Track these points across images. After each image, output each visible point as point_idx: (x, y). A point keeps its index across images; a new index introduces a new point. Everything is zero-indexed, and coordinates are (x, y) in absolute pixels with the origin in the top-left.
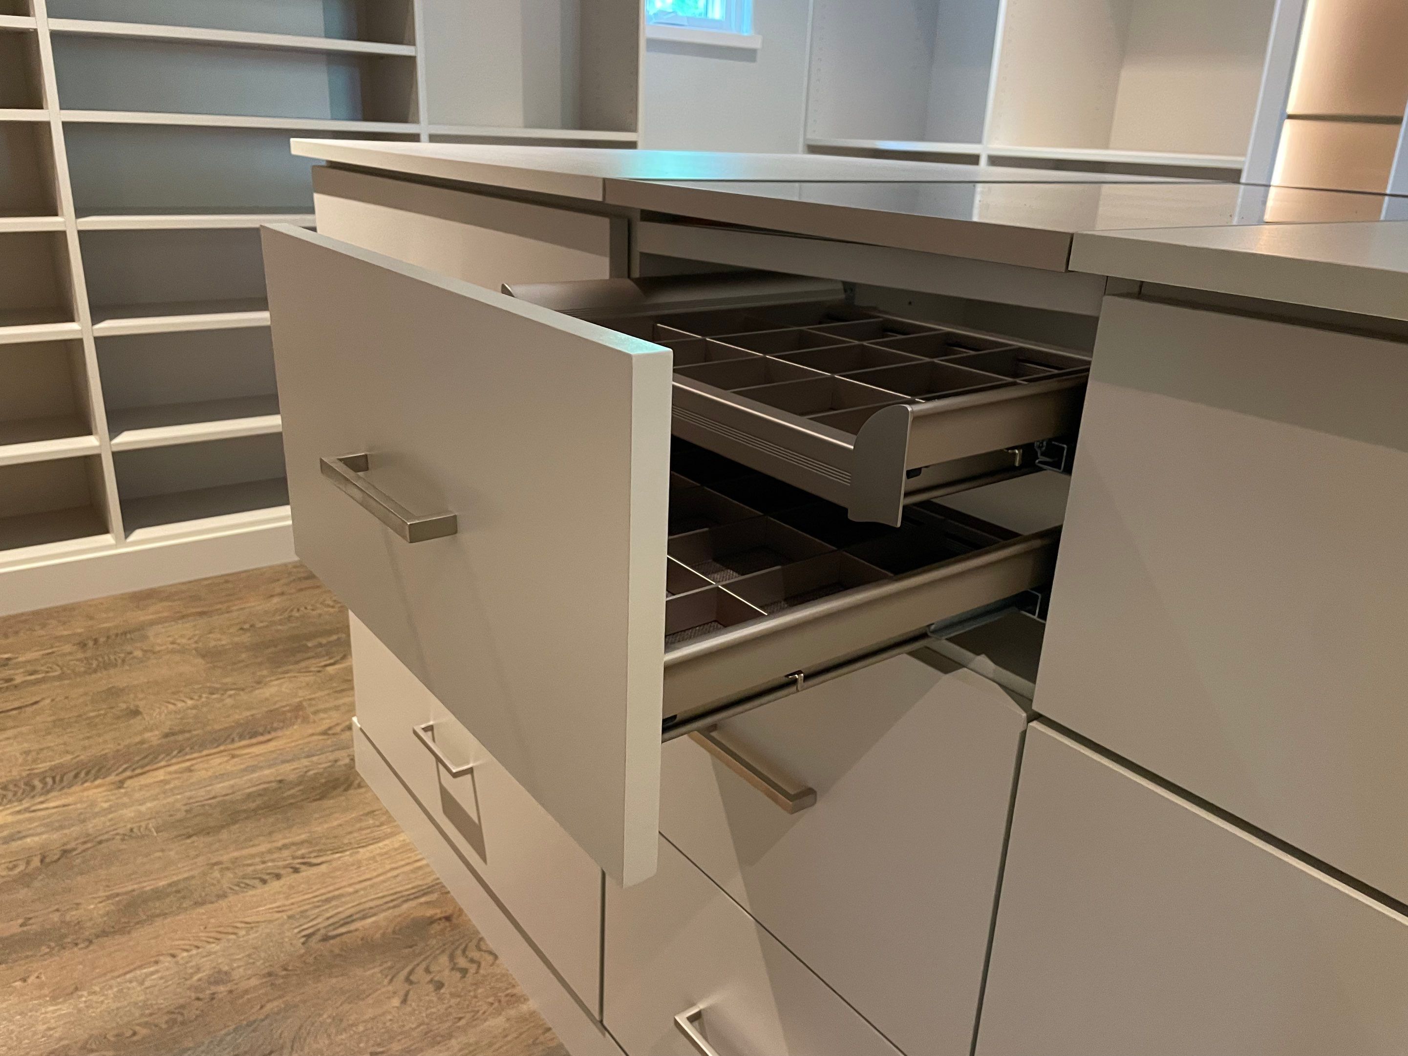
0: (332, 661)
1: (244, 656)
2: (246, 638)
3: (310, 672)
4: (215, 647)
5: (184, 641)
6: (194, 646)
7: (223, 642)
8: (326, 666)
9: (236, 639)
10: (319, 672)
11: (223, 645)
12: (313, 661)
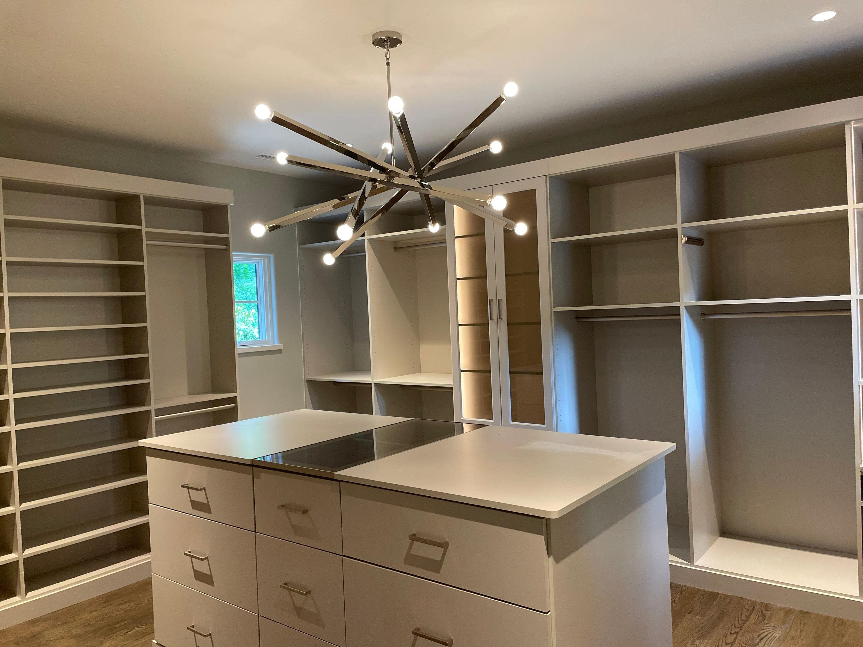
0: (129, 630)
1: (90, 635)
2: (88, 629)
3: (121, 635)
4: (76, 634)
5: (61, 635)
6: (67, 635)
7: (79, 632)
8: (127, 632)
9: (84, 630)
10: (125, 635)
11: (79, 633)
12: (121, 631)
